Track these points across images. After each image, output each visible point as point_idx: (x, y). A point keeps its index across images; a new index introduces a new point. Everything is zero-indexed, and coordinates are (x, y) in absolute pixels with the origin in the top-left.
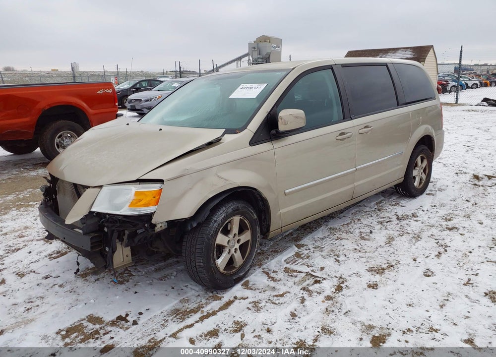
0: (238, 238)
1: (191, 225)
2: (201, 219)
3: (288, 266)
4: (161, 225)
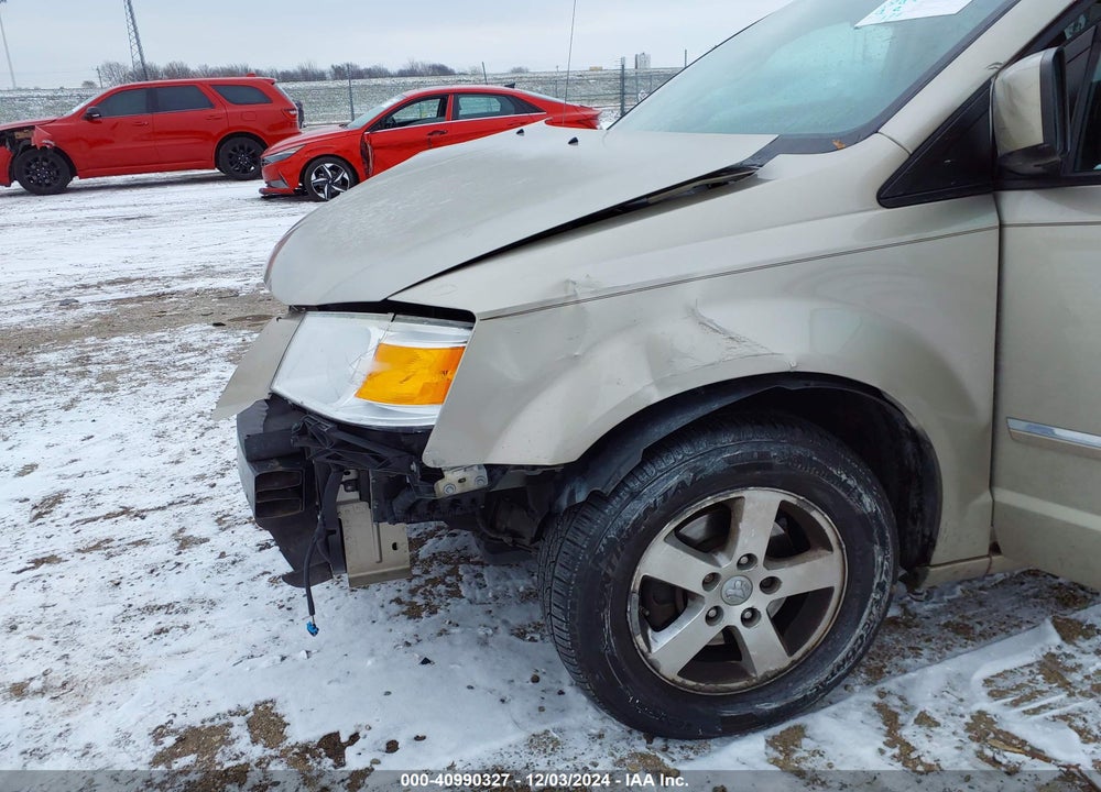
0: (764, 573)
1: (572, 494)
2: (604, 481)
3: (992, 707)
4: (459, 475)
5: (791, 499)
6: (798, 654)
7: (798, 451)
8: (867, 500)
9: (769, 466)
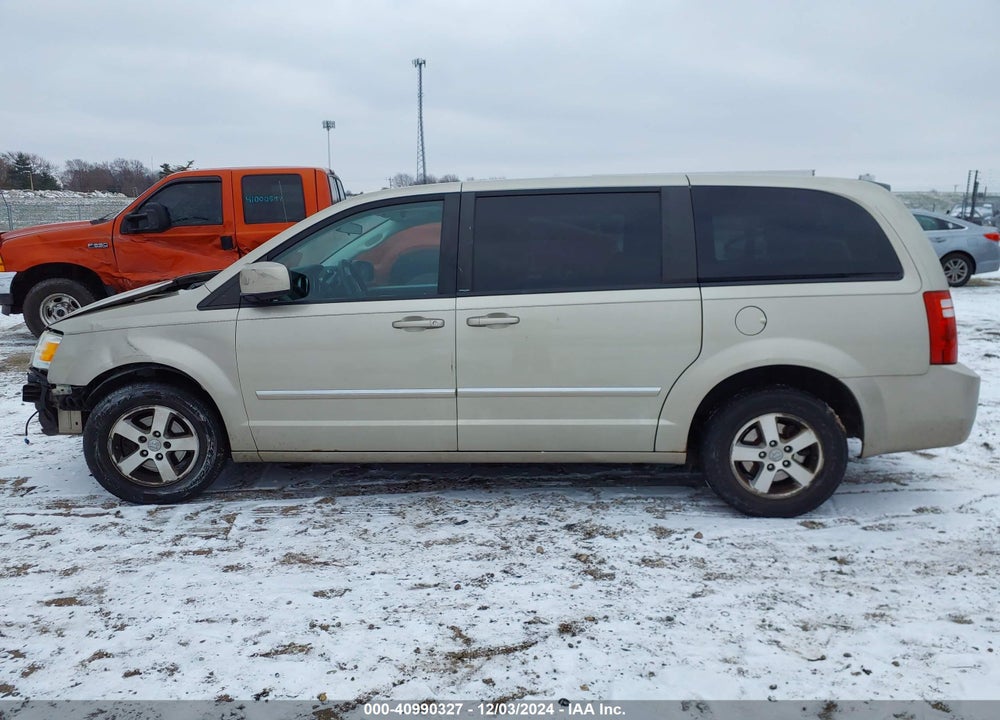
4: (62, 387)
5: (175, 412)
6: (181, 476)
7: (171, 394)
8: (202, 416)
9: (160, 398)
